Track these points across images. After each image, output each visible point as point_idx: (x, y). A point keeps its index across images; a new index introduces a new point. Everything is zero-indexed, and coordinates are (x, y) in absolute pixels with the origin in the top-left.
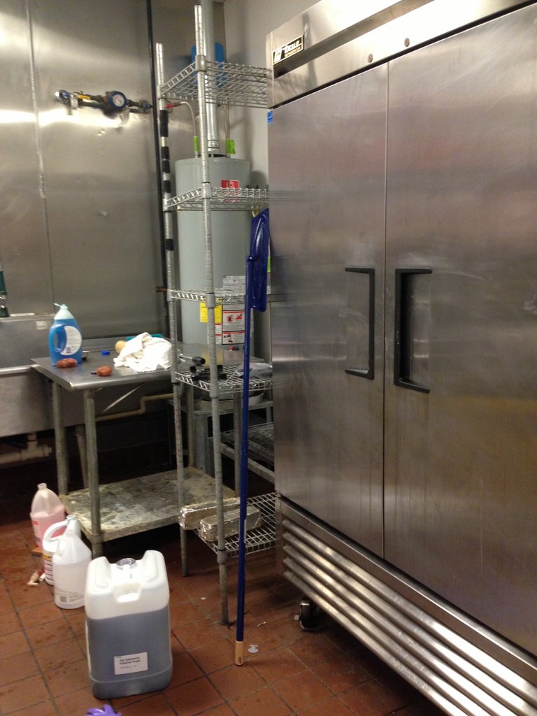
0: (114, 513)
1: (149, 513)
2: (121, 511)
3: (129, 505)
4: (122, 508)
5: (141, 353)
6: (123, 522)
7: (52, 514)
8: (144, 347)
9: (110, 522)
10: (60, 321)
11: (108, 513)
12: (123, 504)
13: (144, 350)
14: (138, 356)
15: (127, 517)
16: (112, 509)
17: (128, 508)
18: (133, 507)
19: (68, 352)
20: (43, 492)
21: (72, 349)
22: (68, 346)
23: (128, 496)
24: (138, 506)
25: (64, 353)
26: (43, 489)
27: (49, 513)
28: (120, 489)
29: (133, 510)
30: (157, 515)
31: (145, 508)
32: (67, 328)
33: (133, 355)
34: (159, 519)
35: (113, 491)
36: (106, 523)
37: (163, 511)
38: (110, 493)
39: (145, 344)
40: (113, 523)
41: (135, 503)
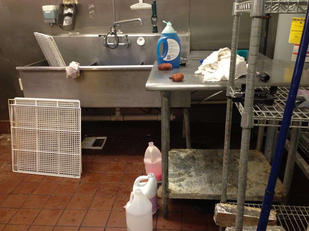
0: (186, 176)
1: (207, 185)
2: (191, 176)
3: (199, 171)
4: (193, 173)
5: (216, 64)
6: (187, 187)
7: (154, 163)
8: (219, 60)
9: (178, 183)
10: (165, 35)
11: (183, 175)
12: (196, 170)
13: (219, 62)
14: (214, 67)
15: (192, 183)
16: (186, 172)
17: (197, 175)
18: (200, 175)
19: (167, 59)
20: (151, 148)
21: (171, 56)
22: (168, 54)
23: (202, 164)
24: (204, 175)
25: (165, 59)
26: (151, 146)
27: (152, 161)
28: (202, 155)
29: (199, 178)
30: (212, 189)
31: (208, 178)
32: (169, 40)
33: (210, 65)
34: (212, 193)
35: (196, 156)
36: (176, 183)
37: (218, 187)
38: (193, 158)
39: (221, 57)
40: (180, 186)
41: (203, 172)
